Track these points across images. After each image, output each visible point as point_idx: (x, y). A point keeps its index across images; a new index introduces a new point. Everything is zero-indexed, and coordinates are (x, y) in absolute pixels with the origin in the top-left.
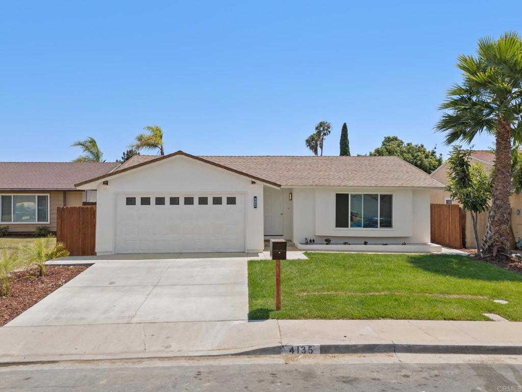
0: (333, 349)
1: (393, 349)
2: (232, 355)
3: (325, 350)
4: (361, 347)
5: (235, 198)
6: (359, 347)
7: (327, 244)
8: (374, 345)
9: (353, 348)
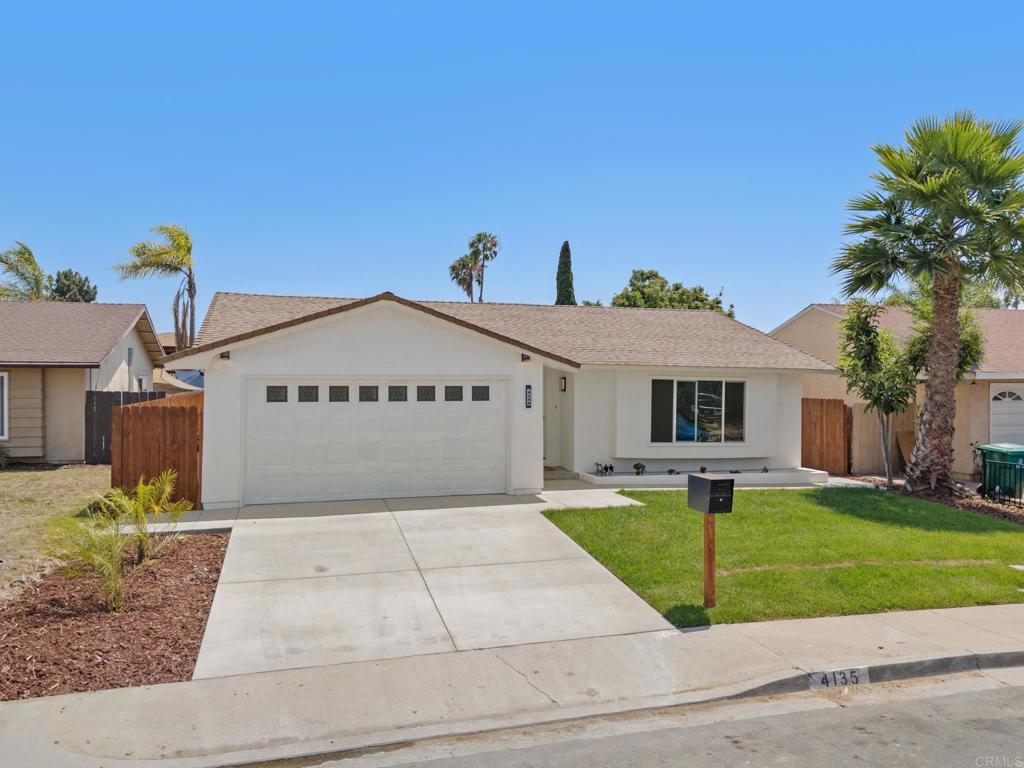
0: (888, 672)
1: (975, 662)
2: (729, 698)
3: (877, 674)
4: (930, 665)
5: (488, 388)
6: (927, 664)
7: (637, 474)
8: (947, 659)
9: (919, 668)
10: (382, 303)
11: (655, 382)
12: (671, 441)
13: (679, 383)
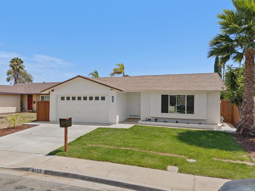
1: (76, 176)
2: (11, 169)
3: (46, 172)
4: (62, 174)
5: (105, 97)
7: (156, 121)
10: (78, 78)
11: (162, 95)
12: (168, 113)
13: (170, 96)
